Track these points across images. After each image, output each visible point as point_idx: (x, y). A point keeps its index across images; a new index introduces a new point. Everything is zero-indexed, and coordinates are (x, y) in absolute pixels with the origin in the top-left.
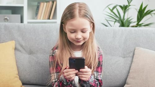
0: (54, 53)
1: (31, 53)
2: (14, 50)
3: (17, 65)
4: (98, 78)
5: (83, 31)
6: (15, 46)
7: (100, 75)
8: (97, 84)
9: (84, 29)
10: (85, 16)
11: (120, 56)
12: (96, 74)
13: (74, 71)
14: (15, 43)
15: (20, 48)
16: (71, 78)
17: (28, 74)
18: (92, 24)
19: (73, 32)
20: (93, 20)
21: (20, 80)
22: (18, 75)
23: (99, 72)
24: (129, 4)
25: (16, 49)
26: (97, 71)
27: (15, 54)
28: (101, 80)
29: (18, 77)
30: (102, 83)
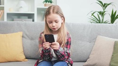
0: (41, 36)
1: (32, 39)
2: (21, 37)
3: (23, 46)
4: (67, 52)
5: (56, 22)
6: (23, 35)
7: (69, 50)
8: (66, 54)
9: (56, 20)
10: (57, 13)
11: (87, 42)
12: (65, 49)
13: (48, 43)
14: (23, 33)
15: (25, 36)
16: (47, 47)
17: (30, 52)
18: (63, 17)
19: (50, 22)
20: (63, 15)
21: (24, 55)
22: (23, 52)
23: (68, 48)
24: (104, 11)
25: (23, 37)
26: (67, 48)
27: (22, 39)
28: (69, 53)
29: (23, 53)
30: (70, 55)
